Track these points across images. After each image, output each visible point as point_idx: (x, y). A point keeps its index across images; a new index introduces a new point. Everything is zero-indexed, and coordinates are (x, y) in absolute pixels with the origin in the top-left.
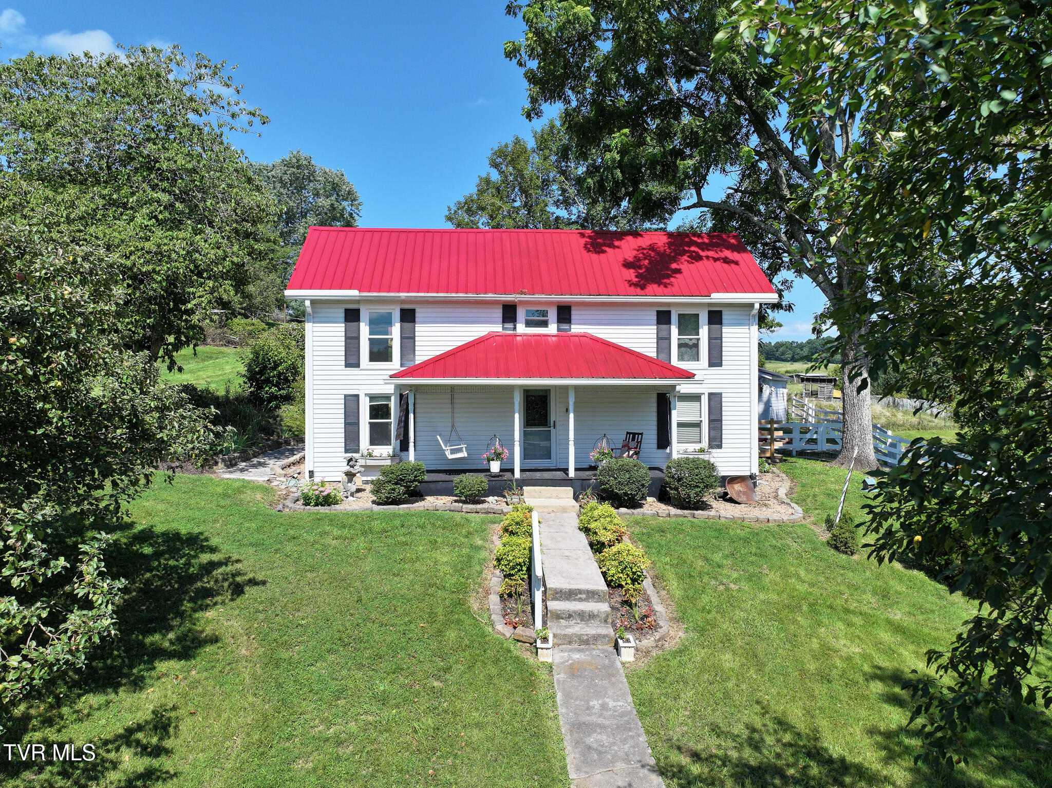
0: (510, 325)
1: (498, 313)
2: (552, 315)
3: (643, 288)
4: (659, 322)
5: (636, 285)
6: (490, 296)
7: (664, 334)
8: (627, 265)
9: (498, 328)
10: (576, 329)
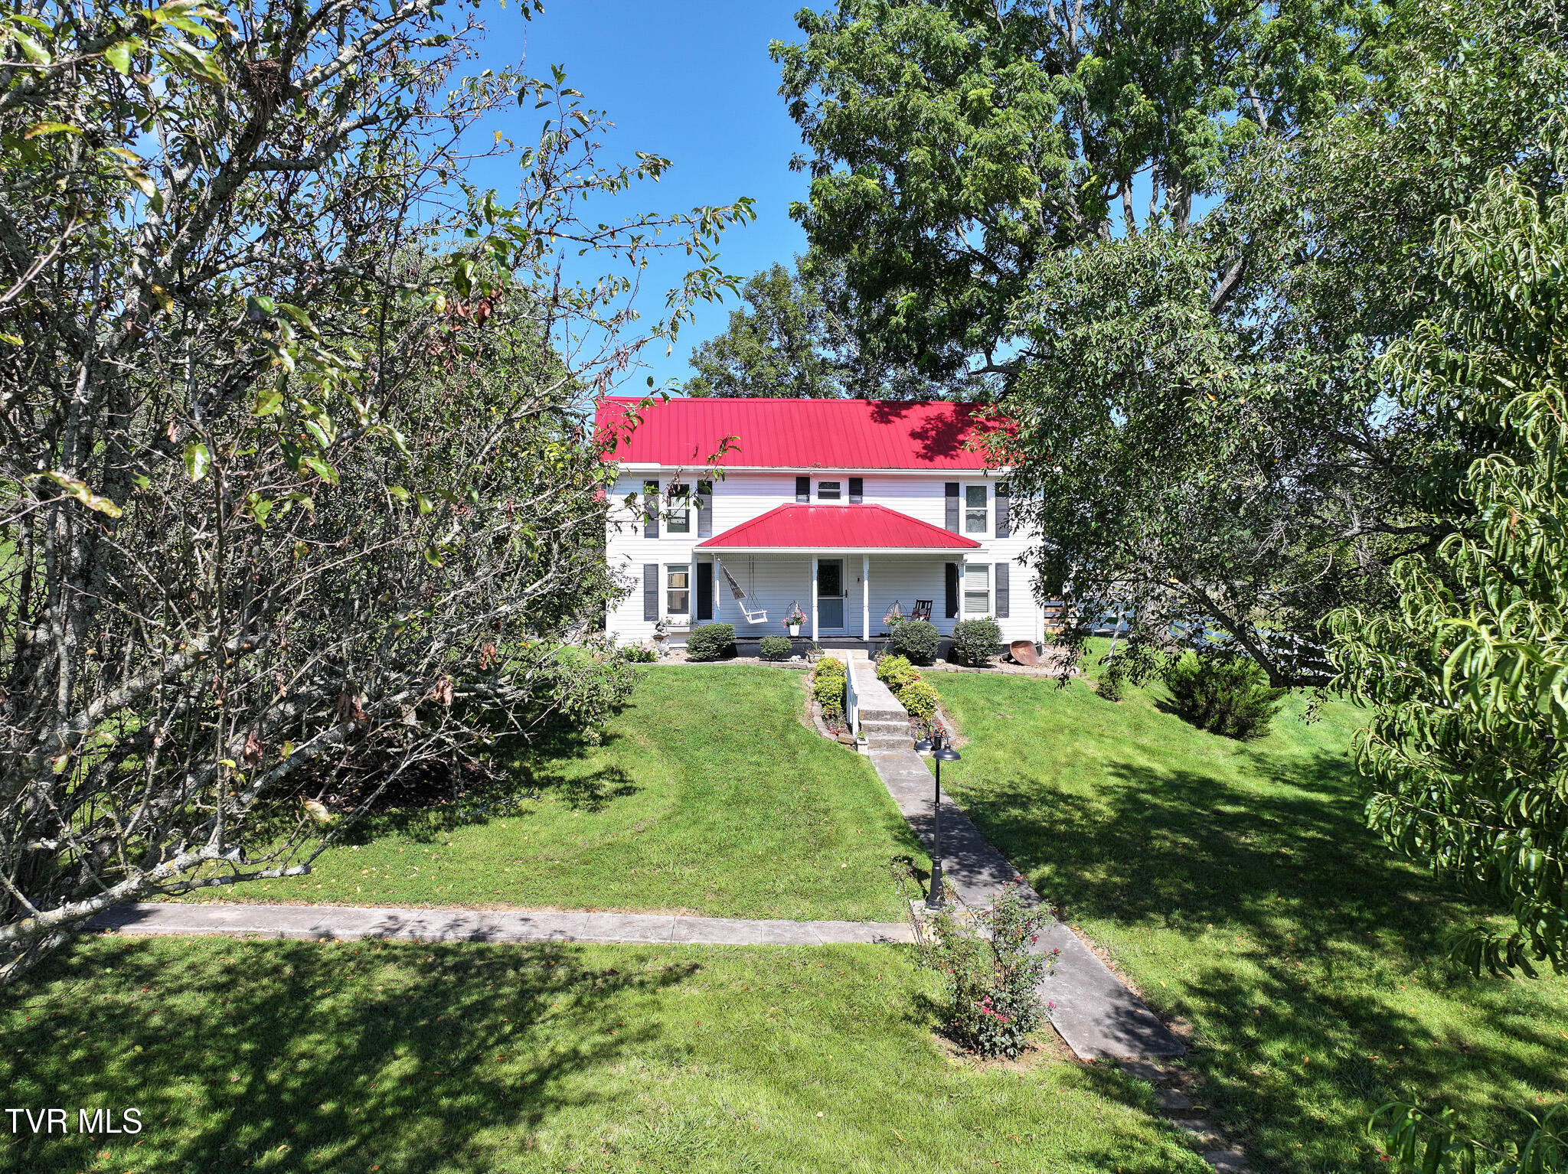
0: (803, 497)
1: (792, 485)
2: (845, 487)
3: (931, 459)
4: (948, 494)
5: (924, 457)
6: (785, 469)
7: (953, 506)
8: (914, 435)
9: (792, 500)
10: (867, 500)
